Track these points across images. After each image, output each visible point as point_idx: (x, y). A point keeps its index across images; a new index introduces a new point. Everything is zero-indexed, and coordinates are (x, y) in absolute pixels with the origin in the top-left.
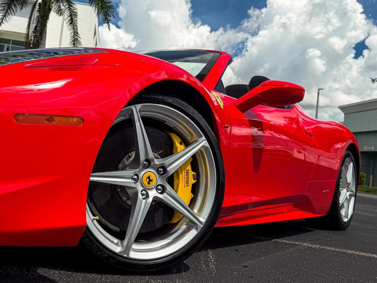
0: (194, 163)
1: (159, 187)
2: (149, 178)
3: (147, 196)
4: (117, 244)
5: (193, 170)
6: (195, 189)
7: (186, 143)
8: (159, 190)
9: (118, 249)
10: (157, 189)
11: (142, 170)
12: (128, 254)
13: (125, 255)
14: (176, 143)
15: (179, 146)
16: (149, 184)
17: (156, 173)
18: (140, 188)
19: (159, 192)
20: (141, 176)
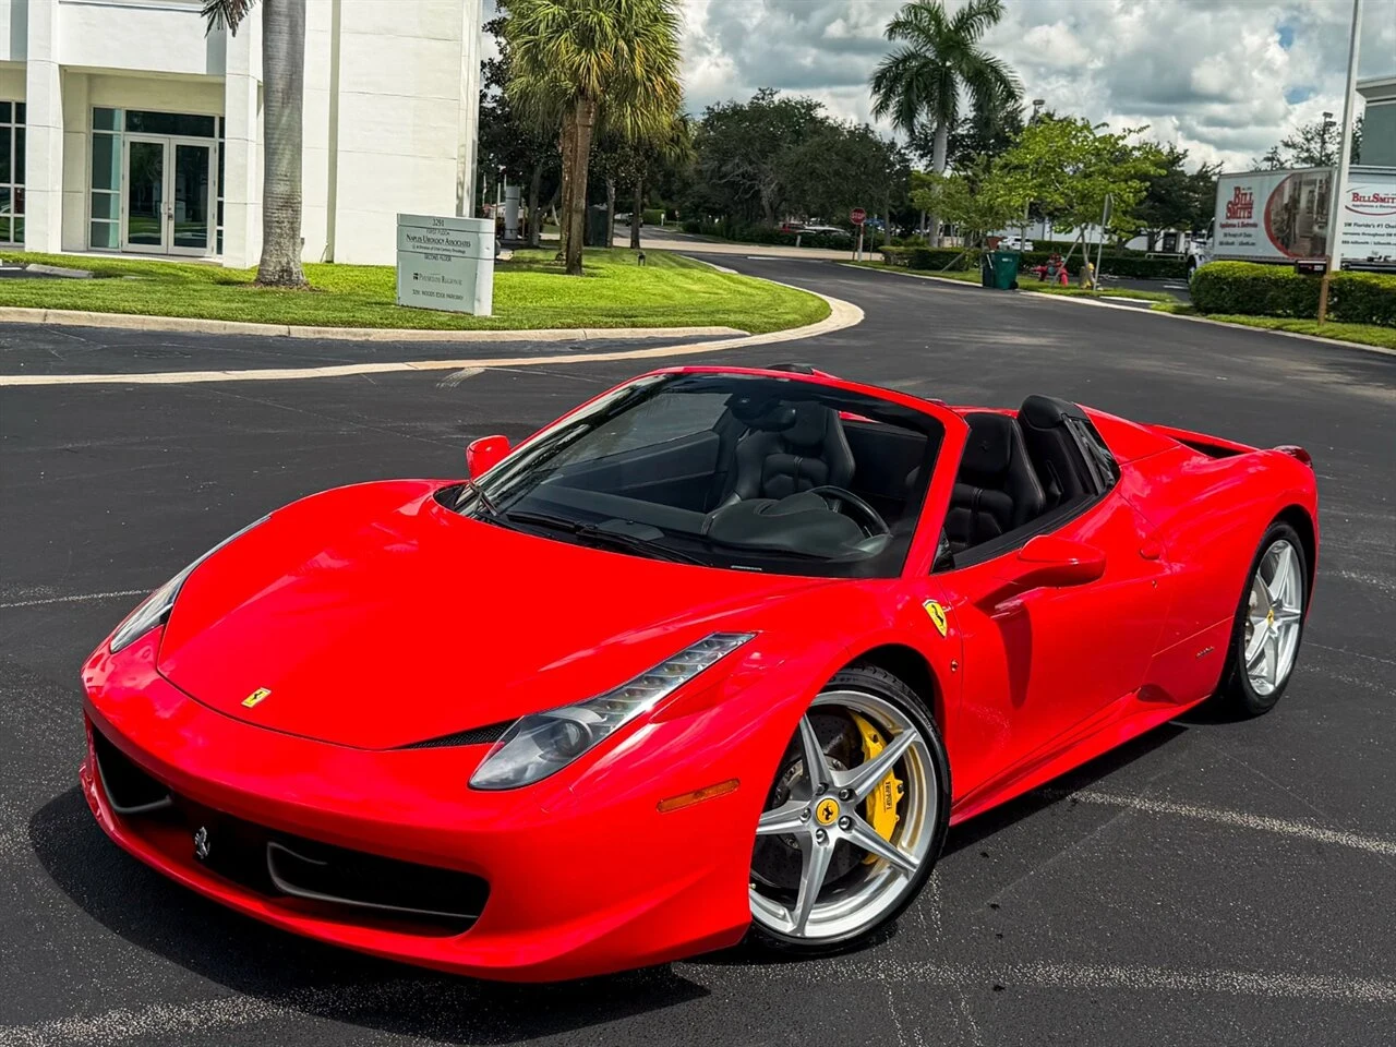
0: (900, 769)
1: (844, 819)
2: (827, 810)
3: (826, 839)
4: (784, 918)
5: (897, 777)
6: (902, 808)
7: (888, 738)
8: (844, 823)
9: (788, 927)
10: (840, 823)
11: (817, 799)
12: (803, 933)
13: (799, 935)
14: (868, 739)
15: (874, 748)
16: (827, 818)
17: (837, 800)
18: (813, 830)
19: (844, 827)
20: (813, 810)
